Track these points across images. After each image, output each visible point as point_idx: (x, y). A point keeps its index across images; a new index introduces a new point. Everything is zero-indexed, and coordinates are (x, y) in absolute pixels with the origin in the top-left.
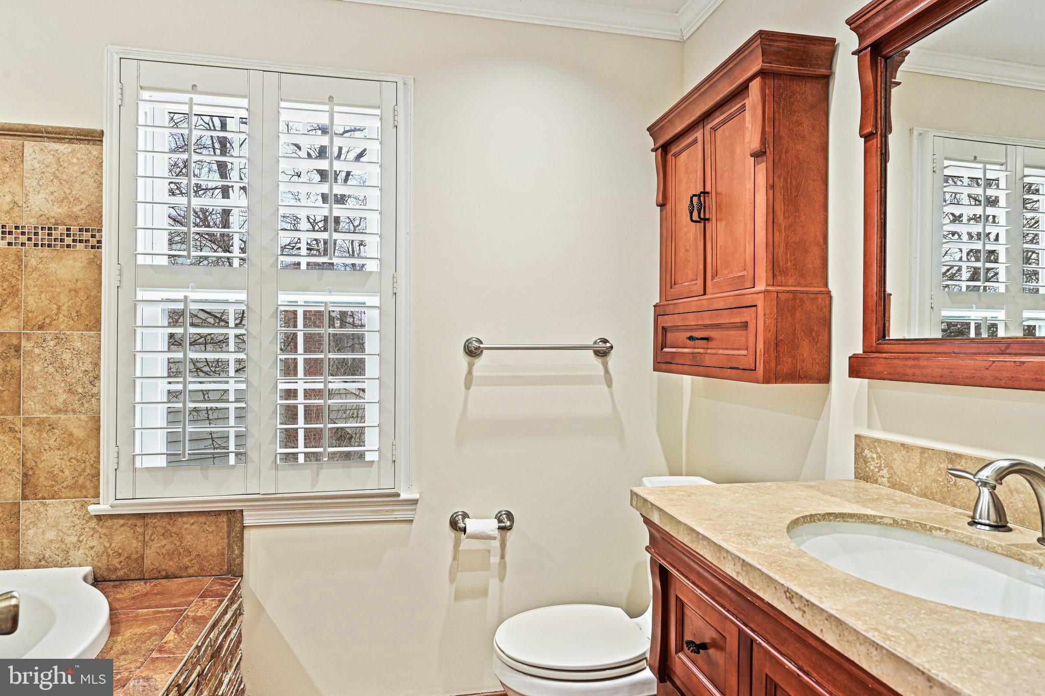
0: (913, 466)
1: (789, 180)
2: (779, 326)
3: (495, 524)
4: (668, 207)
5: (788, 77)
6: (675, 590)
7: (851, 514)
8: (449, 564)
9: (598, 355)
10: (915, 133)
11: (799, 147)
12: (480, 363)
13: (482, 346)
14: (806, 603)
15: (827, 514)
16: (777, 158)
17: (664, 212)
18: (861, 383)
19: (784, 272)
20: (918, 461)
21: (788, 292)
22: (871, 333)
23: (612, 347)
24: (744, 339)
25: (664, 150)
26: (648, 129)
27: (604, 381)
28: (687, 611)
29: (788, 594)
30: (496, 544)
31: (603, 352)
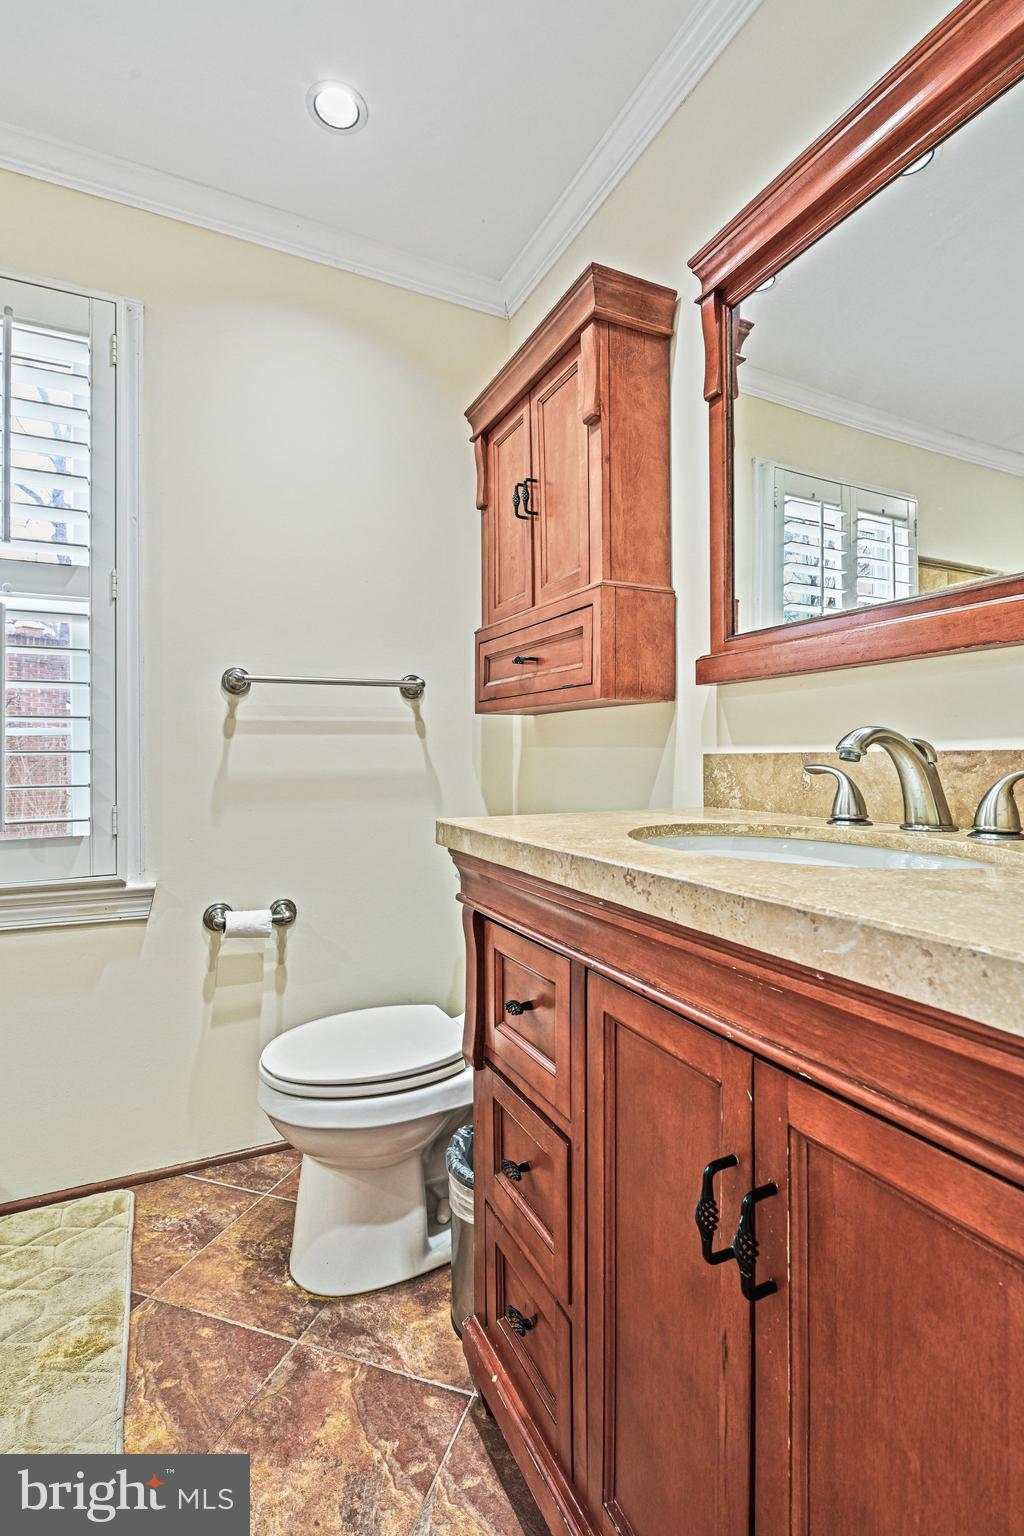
0: (765, 778)
1: (627, 454)
2: (618, 629)
3: (268, 915)
4: (491, 509)
5: (625, 330)
6: (493, 943)
7: (702, 825)
8: (204, 976)
9: (408, 697)
10: (757, 462)
11: (639, 416)
12: (244, 703)
13: (246, 676)
14: (652, 880)
15: (675, 825)
16: (613, 425)
17: (486, 515)
18: (710, 689)
19: (624, 565)
20: (772, 770)
21: (628, 588)
22: (720, 630)
23: (423, 684)
24: (579, 649)
25: (485, 436)
26: (467, 414)
27: (415, 731)
28: (508, 967)
29: (628, 877)
30: (271, 943)
31: (412, 692)
